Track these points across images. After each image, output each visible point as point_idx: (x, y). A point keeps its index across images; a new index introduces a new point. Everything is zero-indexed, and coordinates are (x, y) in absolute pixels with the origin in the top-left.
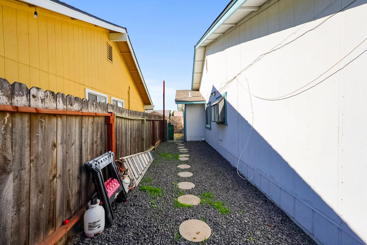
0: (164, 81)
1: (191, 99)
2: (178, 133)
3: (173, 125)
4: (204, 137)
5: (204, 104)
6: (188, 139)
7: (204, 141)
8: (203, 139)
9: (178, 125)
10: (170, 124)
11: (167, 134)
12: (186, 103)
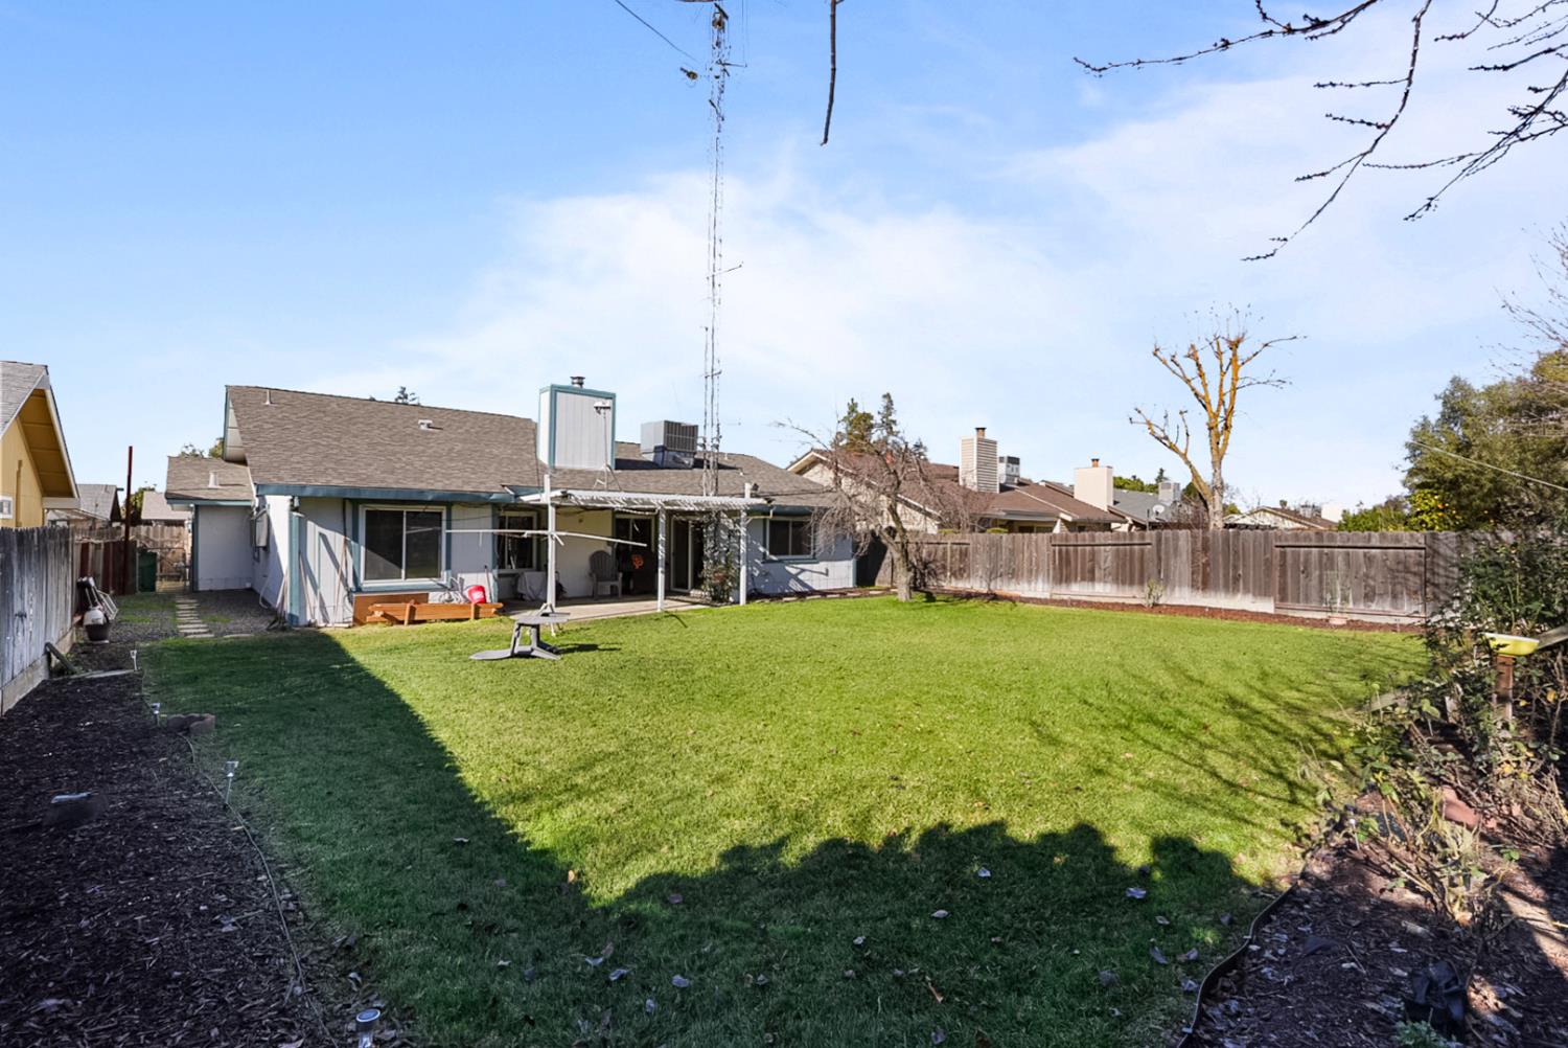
0: (131, 448)
1: (214, 492)
2: (170, 578)
3: (155, 554)
4: (249, 579)
5: (249, 508)
6: (202, 586)
7: (251, 590)
8: (248, 585)
9: (169, 556)
10: (143, 551)
11: (134, 575)
12: (199, 503)
